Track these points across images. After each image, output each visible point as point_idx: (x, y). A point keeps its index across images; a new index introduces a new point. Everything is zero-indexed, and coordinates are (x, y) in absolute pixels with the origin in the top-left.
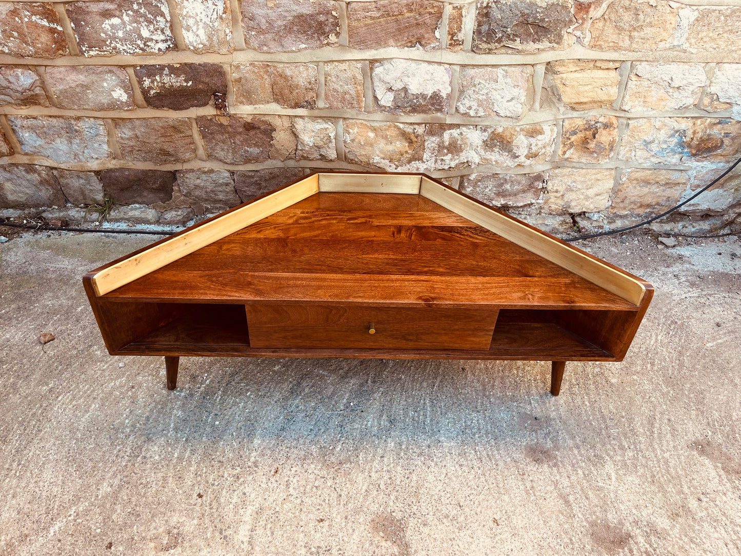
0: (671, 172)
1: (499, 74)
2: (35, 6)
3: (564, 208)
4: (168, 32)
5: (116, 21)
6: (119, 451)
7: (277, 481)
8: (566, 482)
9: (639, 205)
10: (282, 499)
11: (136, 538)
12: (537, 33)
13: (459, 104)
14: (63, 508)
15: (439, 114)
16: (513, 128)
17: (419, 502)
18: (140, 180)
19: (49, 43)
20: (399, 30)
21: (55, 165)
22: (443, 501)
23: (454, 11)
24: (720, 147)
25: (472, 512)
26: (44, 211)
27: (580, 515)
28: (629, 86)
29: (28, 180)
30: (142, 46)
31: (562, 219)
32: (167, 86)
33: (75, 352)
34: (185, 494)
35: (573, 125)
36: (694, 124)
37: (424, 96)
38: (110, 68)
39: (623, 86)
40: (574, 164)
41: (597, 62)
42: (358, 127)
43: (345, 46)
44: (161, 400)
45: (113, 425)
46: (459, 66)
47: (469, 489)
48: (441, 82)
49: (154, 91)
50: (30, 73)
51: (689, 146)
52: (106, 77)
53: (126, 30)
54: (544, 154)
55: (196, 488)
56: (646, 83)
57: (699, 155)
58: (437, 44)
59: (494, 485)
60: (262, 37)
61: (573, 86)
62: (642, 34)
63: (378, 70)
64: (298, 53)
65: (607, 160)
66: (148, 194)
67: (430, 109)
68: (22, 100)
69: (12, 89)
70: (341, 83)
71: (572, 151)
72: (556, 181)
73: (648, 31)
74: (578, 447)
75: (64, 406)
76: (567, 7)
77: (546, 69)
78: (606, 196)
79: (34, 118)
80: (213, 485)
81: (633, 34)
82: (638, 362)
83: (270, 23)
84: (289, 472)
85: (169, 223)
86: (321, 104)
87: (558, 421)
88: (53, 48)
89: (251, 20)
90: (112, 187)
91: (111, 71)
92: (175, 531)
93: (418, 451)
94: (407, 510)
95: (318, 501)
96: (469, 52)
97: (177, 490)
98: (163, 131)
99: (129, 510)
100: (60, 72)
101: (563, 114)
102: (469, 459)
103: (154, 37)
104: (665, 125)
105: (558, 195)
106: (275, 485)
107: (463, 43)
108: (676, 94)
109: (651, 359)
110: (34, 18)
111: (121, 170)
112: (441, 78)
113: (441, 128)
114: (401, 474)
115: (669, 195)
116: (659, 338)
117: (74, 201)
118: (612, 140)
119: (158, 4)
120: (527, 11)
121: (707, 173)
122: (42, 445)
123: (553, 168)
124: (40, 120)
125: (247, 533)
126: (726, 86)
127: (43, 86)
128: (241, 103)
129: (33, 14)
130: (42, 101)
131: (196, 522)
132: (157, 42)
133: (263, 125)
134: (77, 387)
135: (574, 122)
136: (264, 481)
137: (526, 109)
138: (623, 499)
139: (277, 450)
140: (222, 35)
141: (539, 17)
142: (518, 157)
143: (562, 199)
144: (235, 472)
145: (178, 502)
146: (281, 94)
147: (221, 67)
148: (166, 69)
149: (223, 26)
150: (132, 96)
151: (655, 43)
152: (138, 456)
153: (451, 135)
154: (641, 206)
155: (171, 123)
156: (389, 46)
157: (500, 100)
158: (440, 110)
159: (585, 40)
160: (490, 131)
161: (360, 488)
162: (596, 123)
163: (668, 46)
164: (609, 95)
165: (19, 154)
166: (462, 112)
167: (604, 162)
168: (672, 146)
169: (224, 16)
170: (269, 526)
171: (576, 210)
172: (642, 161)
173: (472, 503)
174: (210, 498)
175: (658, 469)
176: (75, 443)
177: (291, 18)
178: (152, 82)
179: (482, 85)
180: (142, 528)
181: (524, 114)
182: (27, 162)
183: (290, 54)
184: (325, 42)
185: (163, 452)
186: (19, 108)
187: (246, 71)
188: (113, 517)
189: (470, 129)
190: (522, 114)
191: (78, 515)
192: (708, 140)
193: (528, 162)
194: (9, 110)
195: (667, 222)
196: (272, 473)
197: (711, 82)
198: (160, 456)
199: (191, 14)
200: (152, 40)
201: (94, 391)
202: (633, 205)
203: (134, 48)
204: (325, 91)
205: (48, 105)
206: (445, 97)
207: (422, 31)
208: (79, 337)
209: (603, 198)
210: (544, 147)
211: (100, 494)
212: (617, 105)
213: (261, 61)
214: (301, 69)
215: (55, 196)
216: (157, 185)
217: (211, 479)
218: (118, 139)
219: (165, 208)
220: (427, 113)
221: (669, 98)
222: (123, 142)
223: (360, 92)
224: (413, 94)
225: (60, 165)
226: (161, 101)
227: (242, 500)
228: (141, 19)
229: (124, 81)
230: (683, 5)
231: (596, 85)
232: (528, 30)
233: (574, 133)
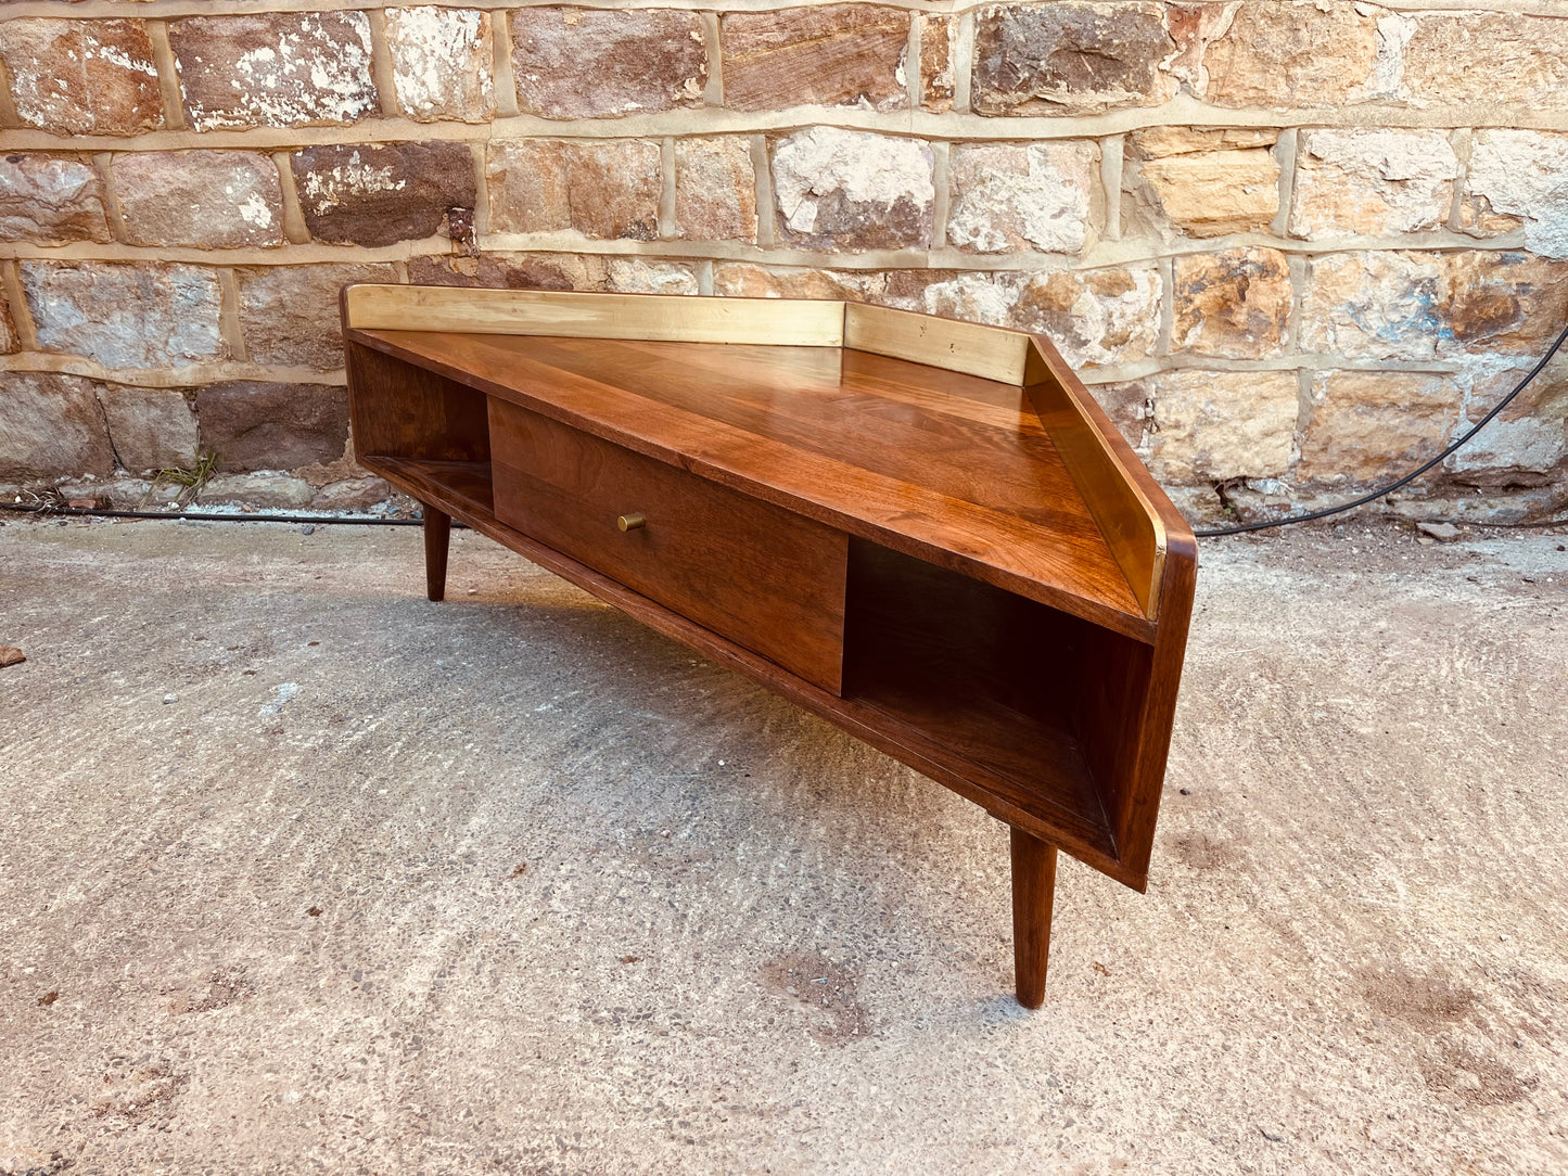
0: (1418, 377)
1: (1030, 158)
2: (109, 27)
3: (1198, 466)
4: (366, 78)
5: (264, 54)
6: (125, 833)
7: (519, 887)
8: (1279, 899)
9: (1361, 458)
10: (530, 918)
11: (123, 986)
12: (1098, 72)
13: (953, 224)
15: (913, 250)
16: (1070, 275)
17: (893, 932)
18: (279, 407)
19: (126, 103)
20: (824, 68)
21: (102, 374)
22: (957, 930)
23: (931, 28)
24: (1515, 317)
26: (63, 484)
27: (1326, 957)
28: (1299, 181)
29: (40, 410)
30: (311, 106)
31: (1198, 493)
32: (354, 191)
33: (64, 681)
34: (276, 908)
35: (1196, 270)
36: (1450, 265)
37: (879, 207)
38: (241, 153)
39: (1287, 182)
40: (1208, 362)
41: (1228, 132)
42: (745, 279)
43: (717, 106)
44: (250, 754)
45: (121, 792)
46: (948, 144)
48: (913, 176)
49: (328, 204)
50: (80, 169)
51: (1448, 316)
52: (233, 174)
53: (283, 74)
54: (1139, 337)
55: (307, 898)
56: (1334, 174)
57: (1471, 336)
58: (902, 96)
60: (551, 84)
61: (1184, 184)
62: (1311, 70)
63: (785, 152)
64: (622, 122)
65: (1277, 350)
66: (294, 444)
67: (893, 238)
68: (55, 225)
69: (37, 201)
70: (709, 183)
71: (1199, 329)
72: (1174, 401)
73: (1323, 64)
74: (1296, 839)
76: (1150, 18)
77: (1126, 150)
78: (1285, 437)
79: (75, 268)
80: (352, 893)
81: (1292, 71)
82: (1418, 702)
83: (569, 57)
84: (553, 872)
85: (331, 506)
86: (668, 228)
87: (1239, 796)
88: (132, 114)
89: (530, 52)
90: (219, 428)
91: (243, 161)
92: (234, 976)
93: (888, 843)
94: (860, 945)
95: (625, 923)
96: (965, 113)
97: (256, 901)
98: (338, 291)
99: (120, 935)
100: (140, 164)
101: (1171, 246)
103: (338, 88)
104: (1390, 268)
107: (952, 94)
108: (1400, 198)
109: (1446, 696)
110: (104, 52)
111: (243, 383)
112: (914, 167)
113: (919, 280)
114: (844, 881)
115: (1424, 435)
116: (1459, 665)
117: (133, 462)
118: (1281, 302)
119: (351, 21)
120: (1075, 26)
121: (1497, 380)
123: (1164, 371)
124: (86, 269)
125: (426, 978)
126: (1502, 179)
127: (103, 201)
128: (504, 228)
129: (105, 43)
130: (96, 230)
131: (292, 958)
132: (342, 97)
133: (547, 276)
134: (57, 729)
135: (1196, 264)
136: (487, 884)
137: (1093, 233)
138: (1436, 926)
139: (528, 835)
140: (471, 82)
141: (1100, 37)
142: (1085, 343)
143: (1192, 445)
144: (412, 871)
145: (253, 922)
146: (587, 207)
147: (467, 150)
148: (356, 153)
149: (476, 64)
150: (280, 216)
152: (171, 843)
153: (940, 294)
154: (1367, 462)
155: (357, 275)
156: (805, 102)
157: (1038, 213)
158: (913, 240)
159: (1197, 84)
160: (1021, 283)
161: (736, 904)
162: (1244, 263)
163: (1367, 95)
164: (1260, 203)
165: (31, 349)
166: (960, 241)
167: (1271, 354)
168: (1411, 317)
169: (478, 42)
170: (487, 968)
171: (1223, 472)
172: (1353, 353)
174: (341, 915)
175: (1513, 874)
176: (19, 820)
177: (611, 46)
178: (325, 183)
179: (998, 182)
180: (148, 967)
181: (1090, 245)
182: (44, 367)
183: (607, 122)
184: (678, 96)
185: (236, 835)
186: (47, 244)
187: (516, 157)
188: (75, 946)
189: (980, 279)
190: (1086, 243)
192: (1485, 299)
193: (1108, 357)
194: (25, 250)
195: (1431, 497)
196: (510, 872)
197: (1469, 169)
198: (225, 842)
199: (413, 38)
200: (333, 92)
201: (92, 737)
202: (1348, 459)
203: (295, 112)
204: (677, 200)
205: (106, 238)
206: (923, 210)
207: (870, 70)
208: (83, 658)
209: (1279, 442)
210: (1140, 320)
211: (54, 906)
212: (1280, 226)
213: (549, 137)
214: (628, 152)
215: (92, 449)
216: (314, 421)
217: (349, 883)
218: (242, 312)
219: (326, 476)
220: (887, 248)
221: (1387, 207)
222: (252, 319)
223: (748, 201)
224: (856, 203)
225: (113, 374)
226: (339, 225)
227: (424, 919)
228: (314, 51)
229: (267, 182)
230: (1384, 11)
231: (1230, 181)
232: (1080, 65)
233: (1199, 287)
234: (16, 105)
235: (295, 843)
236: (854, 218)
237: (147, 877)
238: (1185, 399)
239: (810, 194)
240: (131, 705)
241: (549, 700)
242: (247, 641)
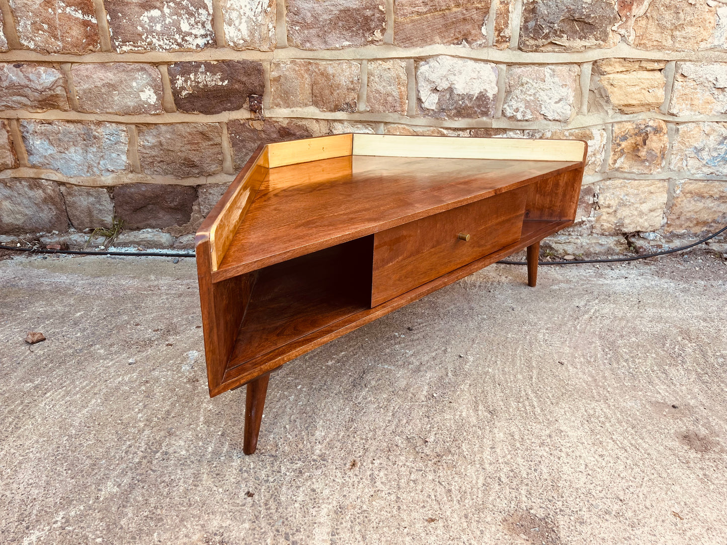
0: (724, 183)
1: (546, 73)
3: (617, 226)
4: (209, 26)
5: (155, 13)
6: (130, 447)
7: (356, 475)
9: (695, 222)
10: (369, 495)
12: (582, 30)
13: (506, 106)
14: (45, 514)
15: (484, 119)
16: (562, 132)
17: (562, 497)
18: (157, 196)
19: (79, 37)
20: (446, 26)
21: (63, 179)
22: (595, 495)
23: (501, 6)
25: (641, 506)
26: (42, 236)
28: (675, 87)
29: (30, 198)
30: (180, 41)
31: (617, 239)
32: (201, 85)
33: (70, 351)
34: (227, 493)
35: (623, 130)
37: (470, 97)
38: (141, 65)
39: (669, 88)
40: (626, 175)
41: (643, 62)
42: (400, 132)
43: (390, 44)
44: (184, 394)
45: (120, 420)
46: (505, 65)
47: (624, 481)
48: (488, 82)
49: (187, 92)
50: (53, 72)
52: (137, 76)
53: (165, 24)
54: (594, 163)
55: (243, 486)
56: (692, 84)
58: (484, 41)
59: (656, 475)
60: (306, 32)
61: (621, 87)
62: (683, 33)
63: (424, 68)
64: (342, 51)
65: (660, 170)
67: (475, 112)
68: (40, 101)
69: (30, 88)
70: (384, 84)
71: (622, 159)
72: (608, 194)
73: (690, 30)
75: (53, 402)
76: (609, 5)
77: (593, 70)
78: (660, 212)
79: (50, 124)
80: (267, 481)
81: (674, 33)
83: (316, 18)
84: (371, 466)
85: (184, 248)
86: (362, 107)
88: (83, 43)
89: (296, 15)
90: (125, 207)
91: (142, 69)
92: (218, 538)
93: (538, 442)
94: (549, 506)
95: (421, 497)
96: (515, 50)
97: (215, 488)
98: (190, 137)
99: (146, 514)
100: (87, 70)
102: (609, 448)
103: (194, 32)
104: (714, 131)
105: (611, 210)
106: (356, 479)
107: (509, 40)
108: (721, 97)
110: (68, 10)
111: (138, 185)
112: (488, 77)
113: (487, 134)
114: (524, 466)
115: (724, 211)
117: (79, 225)
118: (663, 146)
120: (572, 7)
122: (19, 442)
123: (604, 180)
124: (56, 125)
125: (326, 537)
127: (66, 89)
128: (278, 105)
129: (69, 5)
130: (61, 104)
131: (247, 526)
132: (196, 37)
133: (299, 131)
134: (73, 382)
135: (623, 127)
136: (339, 474)
137: (575, 111)
139: (349, 442)
140: (264, 30)
141: (585, 13)
143: (615, 216)
144: (296, 466)
145: (218, 502)
146: (321, 95)
147: (261, 65)
148: (203, 66)
149: (267, 20)
150: (161, 98)
151: (697, 43)
152: (157, 452)
154: (698, 224)
155: (200, 129)
156: (435, 43)
157: (548, 101)
158: (485, 114)
159: (630, 38)
160: (538, 136)
161: (474, 482)
162: (646, 127)
163: (709, 46)
164: (656, 97)
165: (25, 166)
166: (509, 114)
167: (656, 171)
168: (722, 154)
169: (269, 9)
170: (357, 528)
171: (629, 229)
172: (695, 171)
173: (636, 496)
174: (265, 496)
176: (67, 440)
177: (338, 12)
178: (186, 81)
179: (529, 85)
180: (168, 535)
181: (573, 117)
182: (32, 176)
183: (333, 52)
184: (370, 39)
185: (192, 446)
186: (34, 111)
187: (286, 69)
188: (122, 523)
189: (517, 134)
190: (571, 116)
191: (67, 521)
194: (23, 114)
195: (726, 241)
196: (348, 466)
198: (187, 451)
199: (234, 6)
200: (192, 34)
201: (95, 386)
202: (689, 222)
203: (171, 44)
204: (367, 92)
205: (67, 108)
206: (491, 99)
207: (469, 27)
208: (77, 337)
209: (657, 215)
210: (594, 154)
211: (102, 495)
212: (664, 109)
213: (303, 59)
214: (344, 67)
215: (57, 218)
216: (175, 203)
217: (263, 474)
218: (139, 148)
219: (180, 232)
220: (472, 118)
221: (715, 101)
222: (144, 151)
223: (404, 93)
224: (459, 95)
225: (70, 179)
226: (192, 103)
227: (312, 498)
228: (182, 12)
229: (155, 80)
230: (721, 4)
231: (643, 86)
232: (572, 27)
233: (624, 138)
234: (19, 37)
235: (225, 449)
236: (456, 102)
237: (150, 475)
238: (613, 194)
239: (436, 90)
240: (112, 366)
241: (332, 359)
242: (162, 326)
